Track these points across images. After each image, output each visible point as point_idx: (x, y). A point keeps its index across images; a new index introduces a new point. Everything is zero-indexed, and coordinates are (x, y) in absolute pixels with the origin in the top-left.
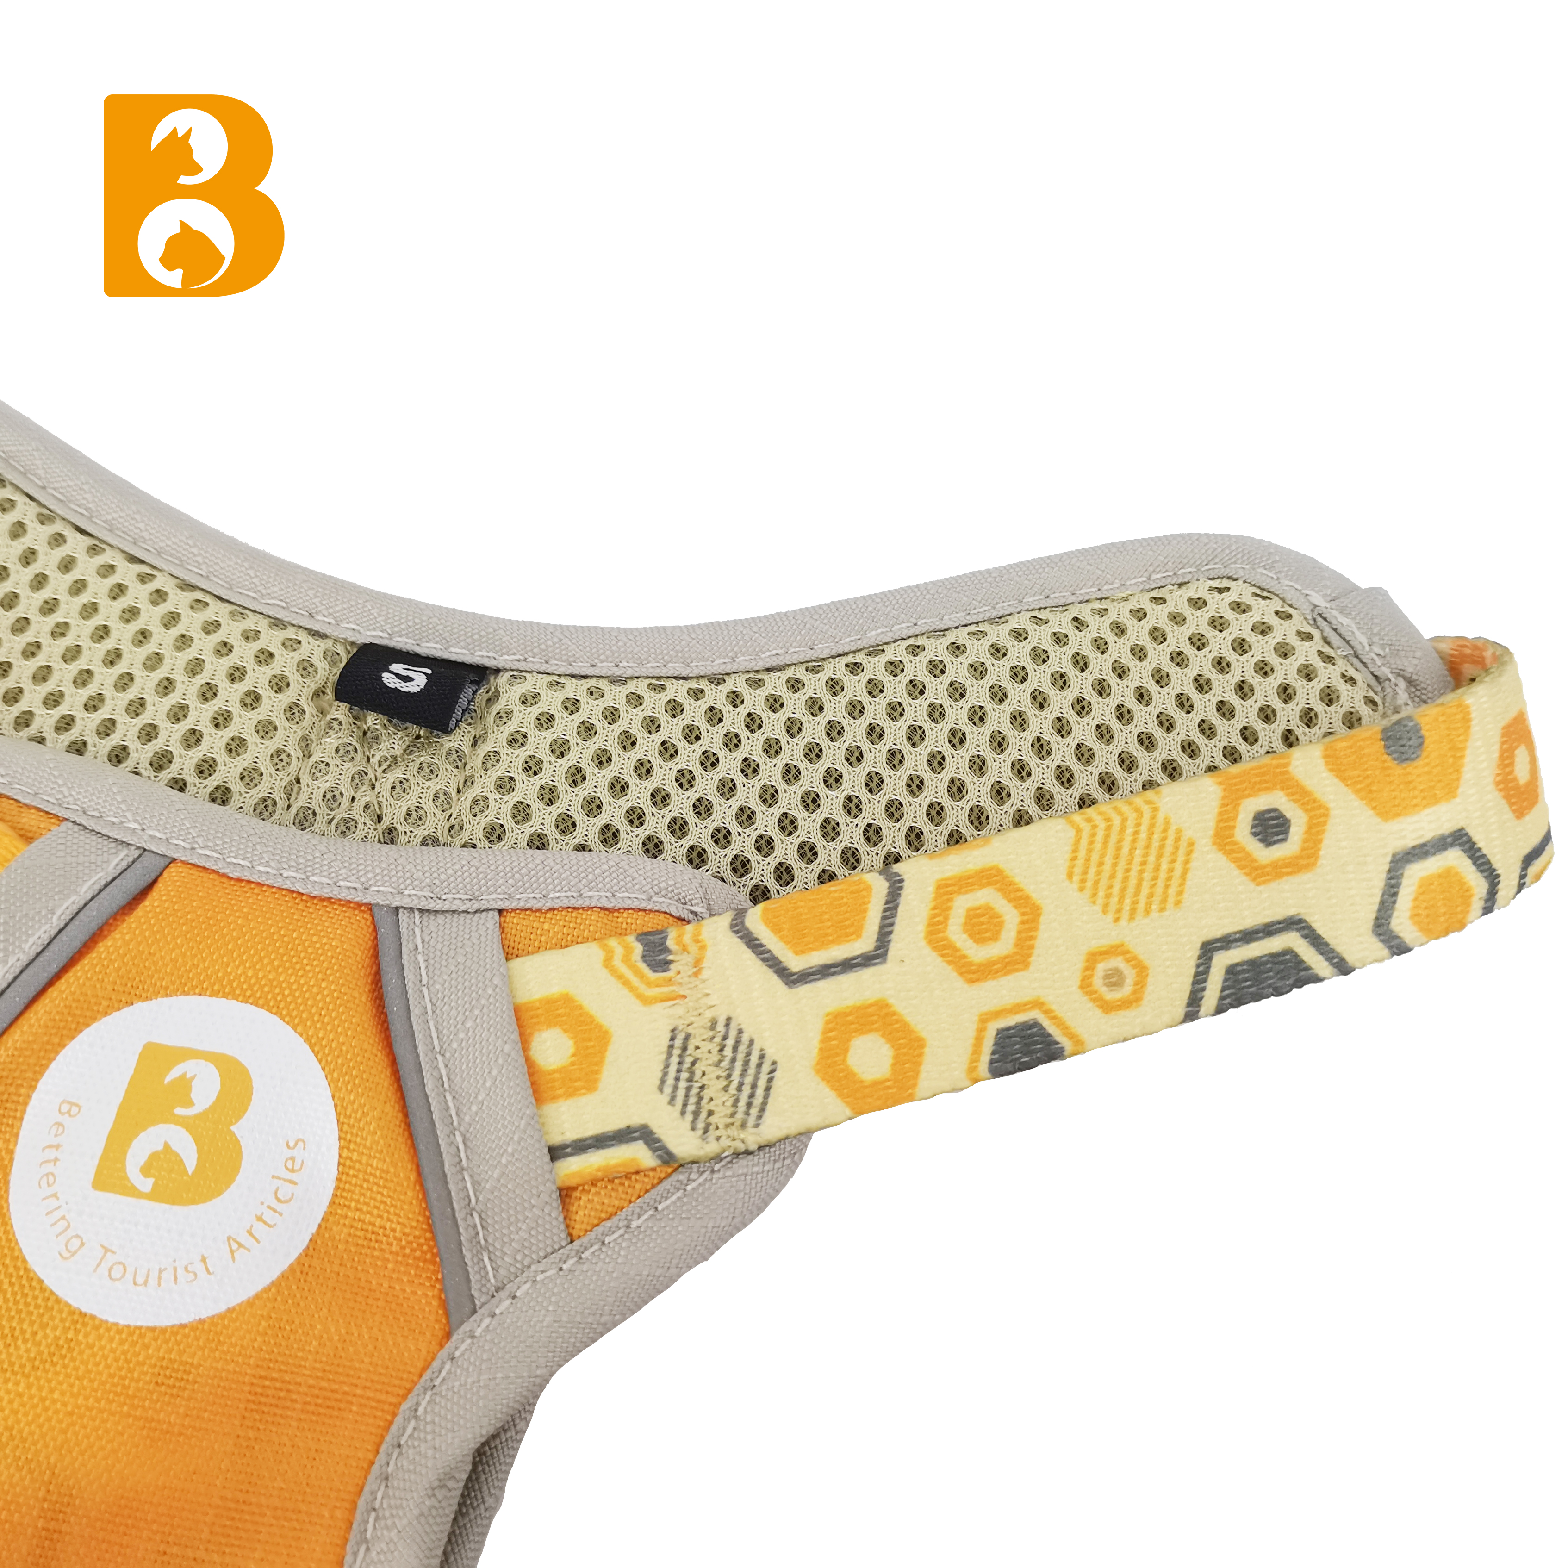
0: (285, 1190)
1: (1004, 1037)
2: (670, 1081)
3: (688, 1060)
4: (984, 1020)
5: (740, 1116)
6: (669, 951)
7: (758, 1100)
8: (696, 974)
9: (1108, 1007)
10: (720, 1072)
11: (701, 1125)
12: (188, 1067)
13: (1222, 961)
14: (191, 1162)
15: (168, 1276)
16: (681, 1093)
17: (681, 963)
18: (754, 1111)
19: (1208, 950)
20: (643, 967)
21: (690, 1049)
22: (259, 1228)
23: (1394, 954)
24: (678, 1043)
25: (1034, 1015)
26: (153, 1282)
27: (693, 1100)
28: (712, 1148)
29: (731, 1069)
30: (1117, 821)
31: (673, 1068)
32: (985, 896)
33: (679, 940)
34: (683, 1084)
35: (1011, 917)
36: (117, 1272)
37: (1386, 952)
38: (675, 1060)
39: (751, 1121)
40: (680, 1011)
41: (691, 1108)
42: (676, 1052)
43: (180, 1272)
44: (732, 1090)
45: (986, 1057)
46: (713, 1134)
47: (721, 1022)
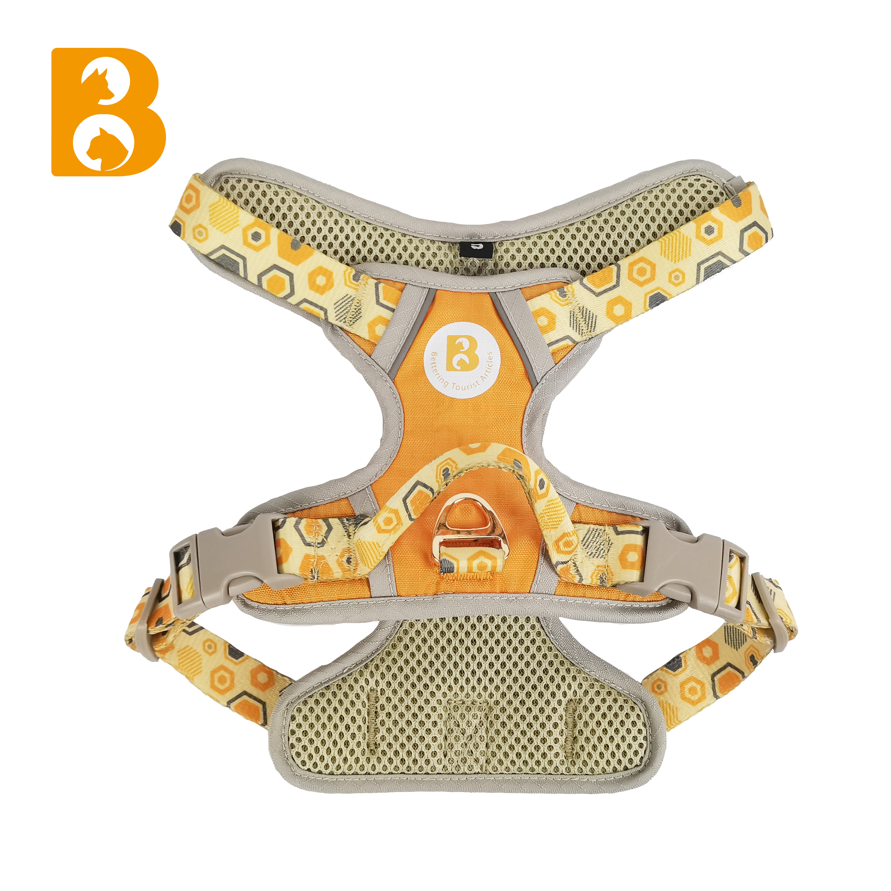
0: (490, 364)
1: (651, 298)
2: (572, 323)
3: (575, 318)
4: (646, 295)
5: (589, 329)
6: (566, 292)
7: (593, 325)
8: (573, 297)
9: (676, 285)
10: (583, 320)
11: (581, 333)
12: (460, 340)
13: (703, 267)
14: (467, 361)
15: (470, 387)
16: (575, 327)
17: (569, 294)
18: (593, 328)
19: (699, 265)
20: (561, 298)
21: (575, 315)
22: (487, 373)
23: (746, 256)
24: (572, 315)
25: (659, 291)
26: (466, 388)
27: (578, 327)
28: (584, 338)
29: (586, 318)
30: (671, 238)
31: (572, 321)
32: (642, 264)
33: (567, 289)
34: (575, 324)
35: (648, 268)
36: (458, 388)
37: (743, 256)
38: (572, 319)
39: (592, 330)
40: (571, 306)
41: (578, 329)
42: (572, 317)
43: (472, 386)
44: (587, 323)
45: (648, 304)
46: (583, 335)
47: (581, 308)
